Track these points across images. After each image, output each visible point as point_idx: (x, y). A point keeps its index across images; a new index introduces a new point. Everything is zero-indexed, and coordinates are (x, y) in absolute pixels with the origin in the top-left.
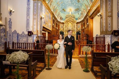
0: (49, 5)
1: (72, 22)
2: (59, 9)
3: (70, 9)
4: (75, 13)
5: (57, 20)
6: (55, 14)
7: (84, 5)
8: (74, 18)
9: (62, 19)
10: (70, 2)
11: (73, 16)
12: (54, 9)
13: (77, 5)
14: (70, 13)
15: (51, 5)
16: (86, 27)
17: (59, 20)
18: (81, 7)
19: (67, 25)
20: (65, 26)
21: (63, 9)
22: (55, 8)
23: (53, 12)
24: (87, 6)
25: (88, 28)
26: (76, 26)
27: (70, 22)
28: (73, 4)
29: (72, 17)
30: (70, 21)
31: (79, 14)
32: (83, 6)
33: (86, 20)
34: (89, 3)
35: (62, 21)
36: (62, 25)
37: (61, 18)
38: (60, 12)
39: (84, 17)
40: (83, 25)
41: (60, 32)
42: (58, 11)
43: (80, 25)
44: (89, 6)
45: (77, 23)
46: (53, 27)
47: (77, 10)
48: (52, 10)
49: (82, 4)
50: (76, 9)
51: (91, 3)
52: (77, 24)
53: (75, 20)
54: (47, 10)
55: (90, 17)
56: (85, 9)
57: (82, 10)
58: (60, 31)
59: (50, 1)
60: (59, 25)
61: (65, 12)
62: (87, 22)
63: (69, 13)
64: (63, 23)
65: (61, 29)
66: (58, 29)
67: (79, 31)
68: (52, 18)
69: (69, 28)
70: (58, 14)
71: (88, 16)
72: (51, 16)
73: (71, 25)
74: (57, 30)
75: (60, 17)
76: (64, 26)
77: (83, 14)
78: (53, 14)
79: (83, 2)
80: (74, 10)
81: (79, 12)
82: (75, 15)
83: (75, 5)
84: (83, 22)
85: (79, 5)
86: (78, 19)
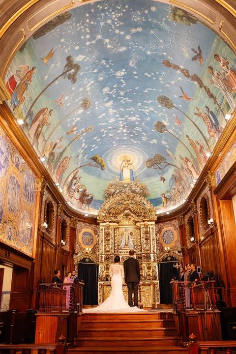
0: (30, 134)
1: (134, 217)
2: (73, 155)
3: (125, 157)
4: (148, 175)
5: (67, 207)
6: (54, 178)
7: (186, 142)
8: (145, 196)
9: (89, 202)
10: (124, 127)
11: (138, 190)
12: (52, 154)
13: (155, 141)
14: (127, 175)
15: (37, 135)
16: (202, 238)
17: (73, 203)
18: (173, 150)
19: (111, 231)
20: (102, 236)
21: (95, 159)
22: (57, 151)
23: (46, 166)
24: (198, 147)
25: (215, 242)
26: (153, 235)
27: (127, 215)
28: (138, 136)
29: (133, 192)
30: (127, 211)
31: (163, 179)
32: (179, 145)
33: (199, 205)
34: (207, 136)
35: (89, 211)
36: (89, 229)
37: (85, 199)
38: (80, 170)
39: (189, 193)
40: (187, 227)
41: (80, 265)
42: (72, 166)
43: (172, 230)
44: (206, 147)
45: (161, 220)
46: (43, 238)
47: (157, 162)
48: (43, 160)
49: (175, 140)
50: (149, 160)
51: (213, 136)
52: (157, 223)
53: (148, 206)
54: (17, 155)
55: (217, 191)
56: (191, 159)
57: (178, 162)
58: (78, 258)
59: (34, 122)
60: (73, 230)
61: (102, 168)
62: (206, 217)
63: (121, 175)
64: (94, 221)
65: (84, 250)
66: (67, 248)
67: (173, 258)
68: (42, 195)
69: (123, 244)
70: (70, 178)
71: (207, 188)
72: (36, 185)
73: (131, 229)
74: (64, 251)
75: (81, 190)
76: (96, 232)
77: (184, 178)
78: (47, 178)
79: (181, 129)
80: (141, 162)
81: (163, 173)
82: (146, 182)
83: (145, 140)
84: (184, 215)
85: (163, 141)
86: (164, 200)
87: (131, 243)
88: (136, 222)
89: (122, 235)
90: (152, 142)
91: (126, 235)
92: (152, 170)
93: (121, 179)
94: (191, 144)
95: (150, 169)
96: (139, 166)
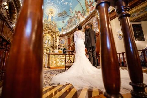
1: (52, 33)
3: (51, 10)
4: (58, 20)
14: (50, 18)
26: (58, 40)
27: (49, 32)
30: (49, 30)
31: (63, 22)
32: (78, 5)
40: (72, 38)
43: (64, 39)
45: (61, 36)
47: (63, 15)
50: (60, 14)
53: (57, 30)
57: (73, 14)
63: (48, 17)
69: (46, 42)
73: (50, 38)
80: (57, 14)
81: (64, 19)
82: (57, 22)
83: (62, 2)
84: (70, 34)
85: (70, 3)
86: (62, 29)
87: (49, 42)
88: (52, 35)
89: (46, 39)
90: (65, 4)
91: (48, 39)
92: (60, 17)
93: (48, 19)
94: (85, 3)
95: (59, 17)
96: (56, 15)
